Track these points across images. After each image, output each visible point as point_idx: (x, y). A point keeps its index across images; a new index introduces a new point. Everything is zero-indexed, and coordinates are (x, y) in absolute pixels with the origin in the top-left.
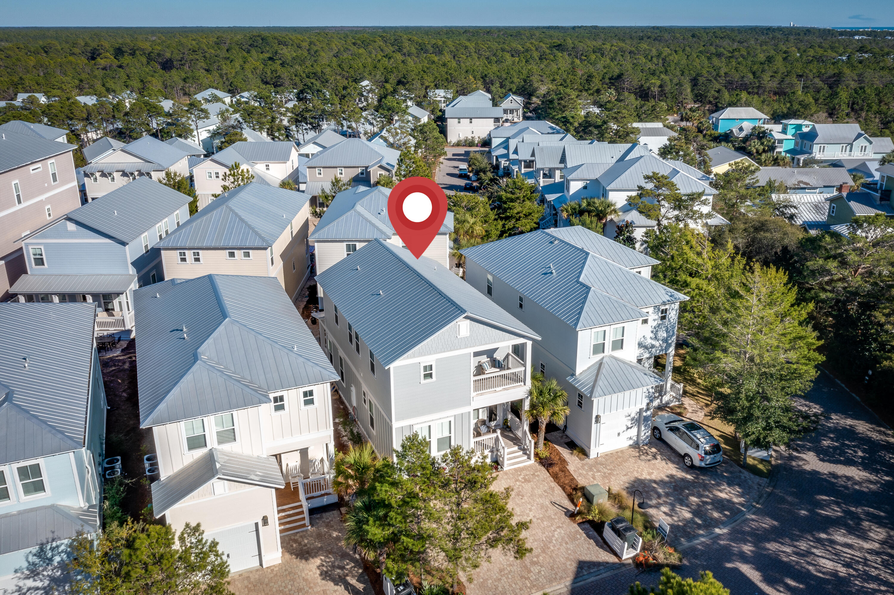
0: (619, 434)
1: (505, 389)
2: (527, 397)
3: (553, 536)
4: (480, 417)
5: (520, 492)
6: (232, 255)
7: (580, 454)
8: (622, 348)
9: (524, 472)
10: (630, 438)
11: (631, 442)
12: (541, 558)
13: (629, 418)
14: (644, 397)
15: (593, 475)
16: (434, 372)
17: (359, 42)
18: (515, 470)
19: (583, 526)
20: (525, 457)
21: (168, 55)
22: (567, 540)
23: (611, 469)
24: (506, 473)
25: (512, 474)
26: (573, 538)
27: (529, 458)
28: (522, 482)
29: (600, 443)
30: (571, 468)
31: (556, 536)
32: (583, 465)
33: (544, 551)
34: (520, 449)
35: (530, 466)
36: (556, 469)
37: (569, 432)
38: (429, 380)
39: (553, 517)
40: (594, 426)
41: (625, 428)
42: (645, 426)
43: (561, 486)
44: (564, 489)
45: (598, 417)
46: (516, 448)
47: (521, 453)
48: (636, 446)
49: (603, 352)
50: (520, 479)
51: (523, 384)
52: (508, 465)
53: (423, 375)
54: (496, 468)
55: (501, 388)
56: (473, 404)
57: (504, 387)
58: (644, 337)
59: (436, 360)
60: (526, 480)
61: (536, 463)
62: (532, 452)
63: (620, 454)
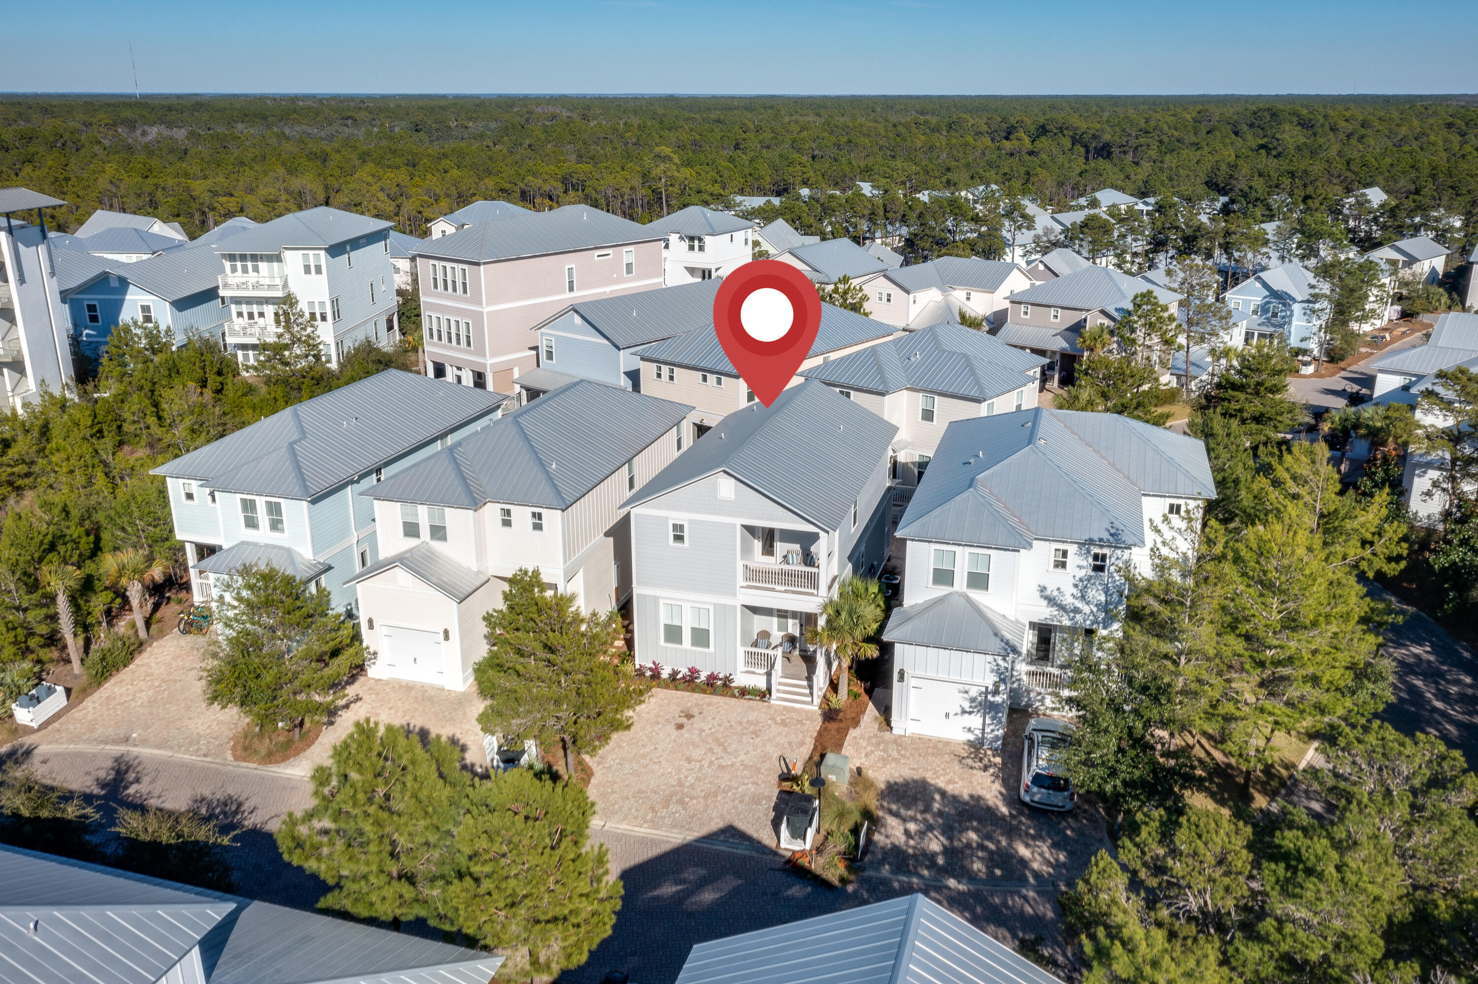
1: (786, 591)
3: (737, 788)
4: (790, 631)
6: (705, 379)
7: (884, 723)
8: (986, 588)
10: (969, 730)
11: (972, 737)
12: (695, 801)
13: (965, 695)
14: (988, 670)
15: (872, 752)
16: (686, 534)
17: (1459, 122)
18: (785, 708)
19: (784, 796)
20: (809, 699)
21: (1107, 137)
22: (747, 799)
23: (904, 756)
24: (768, 707)
25: (777, 710)
26: (756, 800)
27: (812, 701)
28: (776, 723)
29: (911, 716)
30: (853, 733)
31: (740, 790)
32: (875, 736)
33: (705, 798)
35: (806, 712)
36: (835, 726)
38: (678, 545)
39: (763, 770)
40: (896, 682)
41: (959, 711)
42: (993, 718)
43: (815, 746)
45: (900, 672)
46: (805, 683)
47: (807, 691)
48: (976, 746)
49: (952, 585)
51: (815, 592)
52: (779, 699)
53: (671, 534)
54: (764, 696)
55: (783, 588)
56: (739, 596)
57: (787, 588)
58: (1058, 589)
59: (691, 522)
60: (783, 723)
61: (819, 712)
62: (818, 694)
63: (940, 745)
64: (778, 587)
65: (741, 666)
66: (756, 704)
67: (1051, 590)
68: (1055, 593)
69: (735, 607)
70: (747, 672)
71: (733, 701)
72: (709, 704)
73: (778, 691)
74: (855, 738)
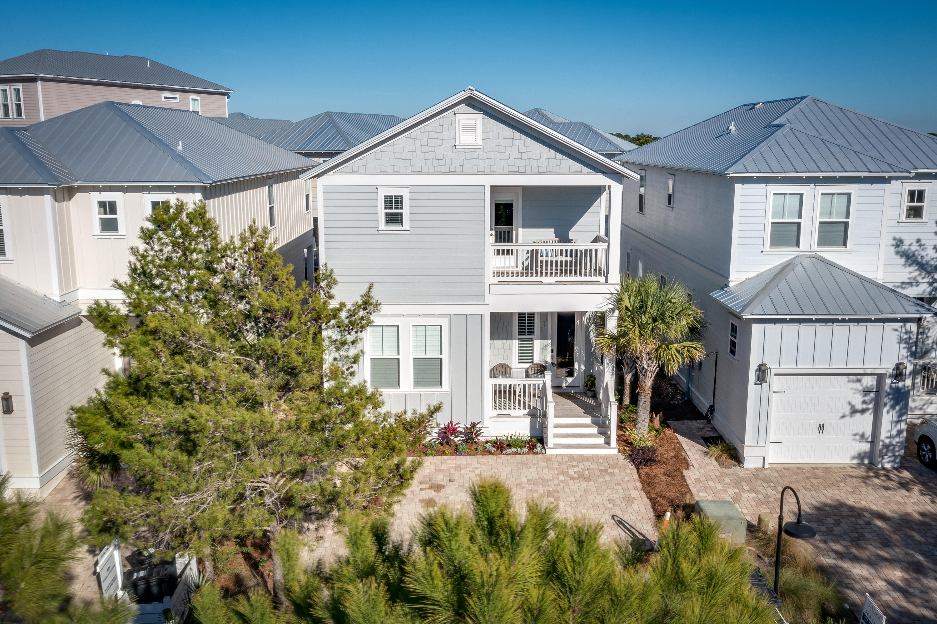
0: (821, 428)
2: (613, 310)
4: (537, 360)
5: (557, 491)
7: (724, 456)
8: (845, 244)
9: (586, 463)
15: (738, 494)
16: (405, 212)
18: (571, 458)
20: (601, 440)
24: (549, 459)
25: (559, 462)
27: (608, 443)
28: (572, 478)
29: (772, 438)
30: (691, 475)
32: (723, 475)
34: (595, 423)
35: (606, 458)
36: (656, 470)
37: (718, 420)
38: (394, 229)
40: (752, 388)
42: (893, 418)
43: (651, 499)
44: (654, 503)
45: (762, 370)
46: (588, 420)
47: (595, 430)
49: (798, 245)
50: (571, 472)
51: (602, 279)
52: (557, 446)
53: (382, 212)
54: (532, 447)
55: (553, 279)
56: (489, 299)
57: (559, 278)
58: (918, 241)
59: (413, 188)
60: (581, 476)
61: (621, 457)
62: (613, 432)
63: (820, 473)
64: (544, 279)
65: (489, 410)
66: (525, 458)
67: (910, 244)
68: (915, 247)
69: (482, 316)
70: (500, 416)
71: (490, 459)
72: (458, 467)
73: (556, 436)
74: (698, 481)
